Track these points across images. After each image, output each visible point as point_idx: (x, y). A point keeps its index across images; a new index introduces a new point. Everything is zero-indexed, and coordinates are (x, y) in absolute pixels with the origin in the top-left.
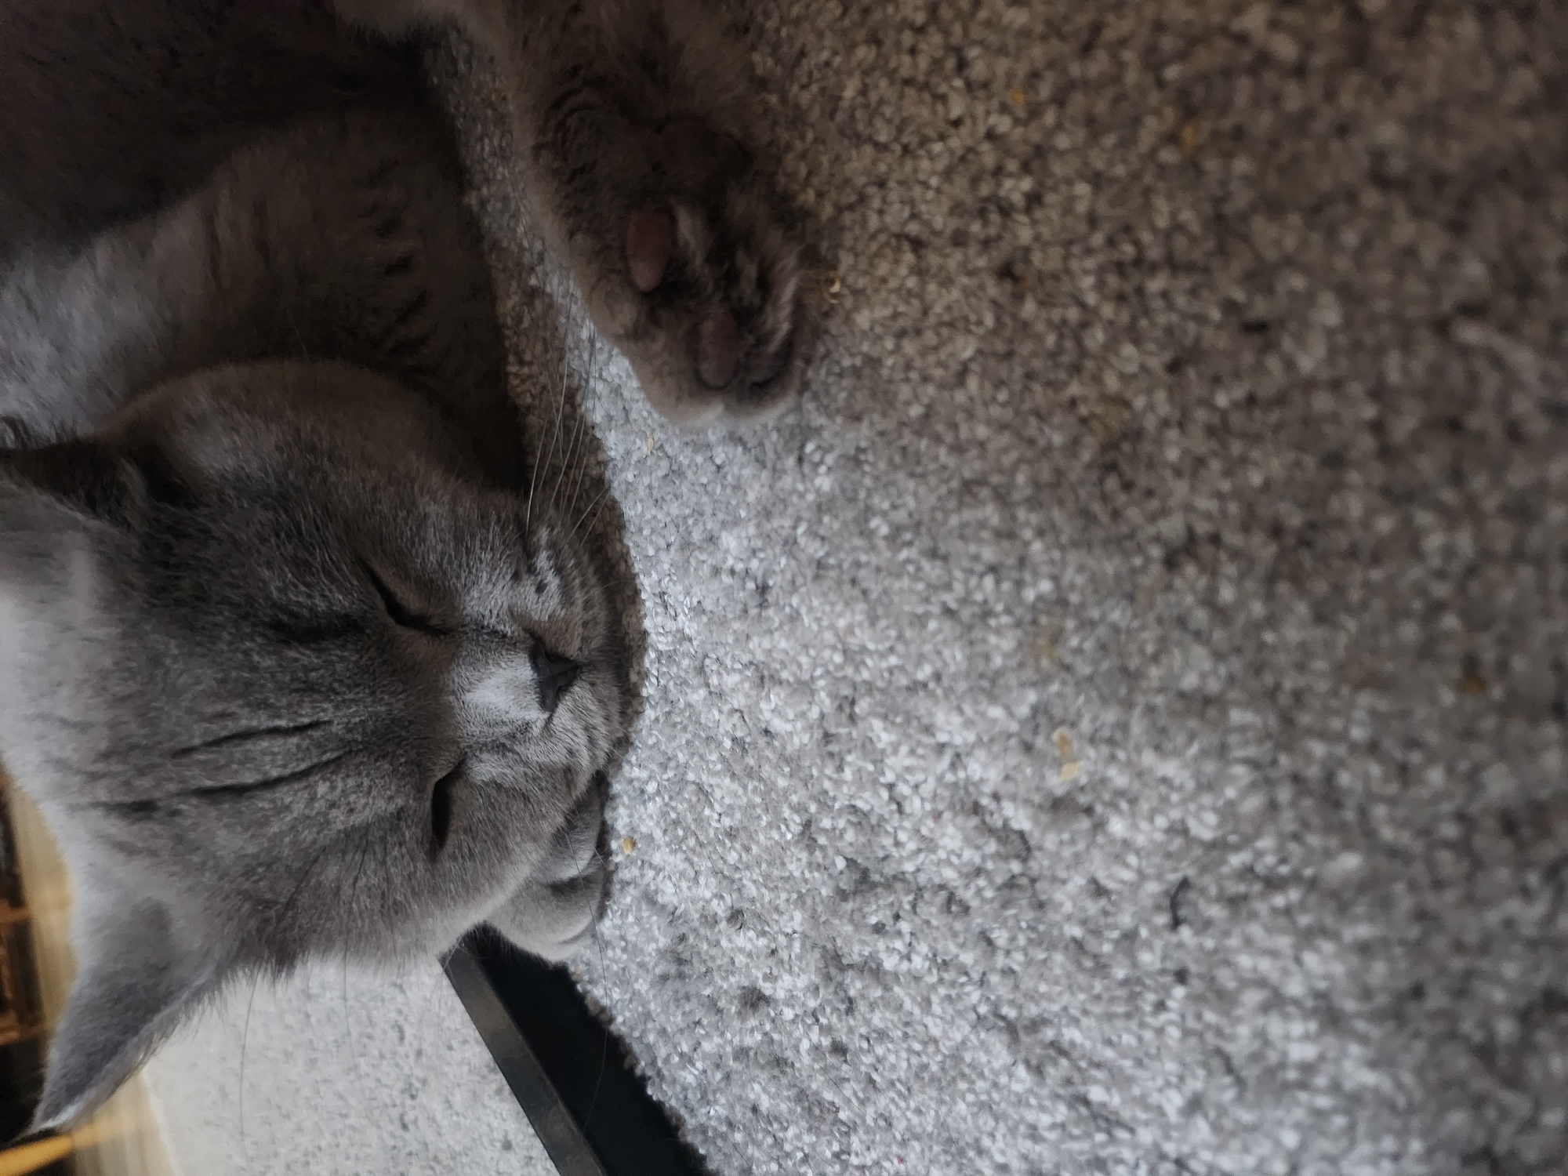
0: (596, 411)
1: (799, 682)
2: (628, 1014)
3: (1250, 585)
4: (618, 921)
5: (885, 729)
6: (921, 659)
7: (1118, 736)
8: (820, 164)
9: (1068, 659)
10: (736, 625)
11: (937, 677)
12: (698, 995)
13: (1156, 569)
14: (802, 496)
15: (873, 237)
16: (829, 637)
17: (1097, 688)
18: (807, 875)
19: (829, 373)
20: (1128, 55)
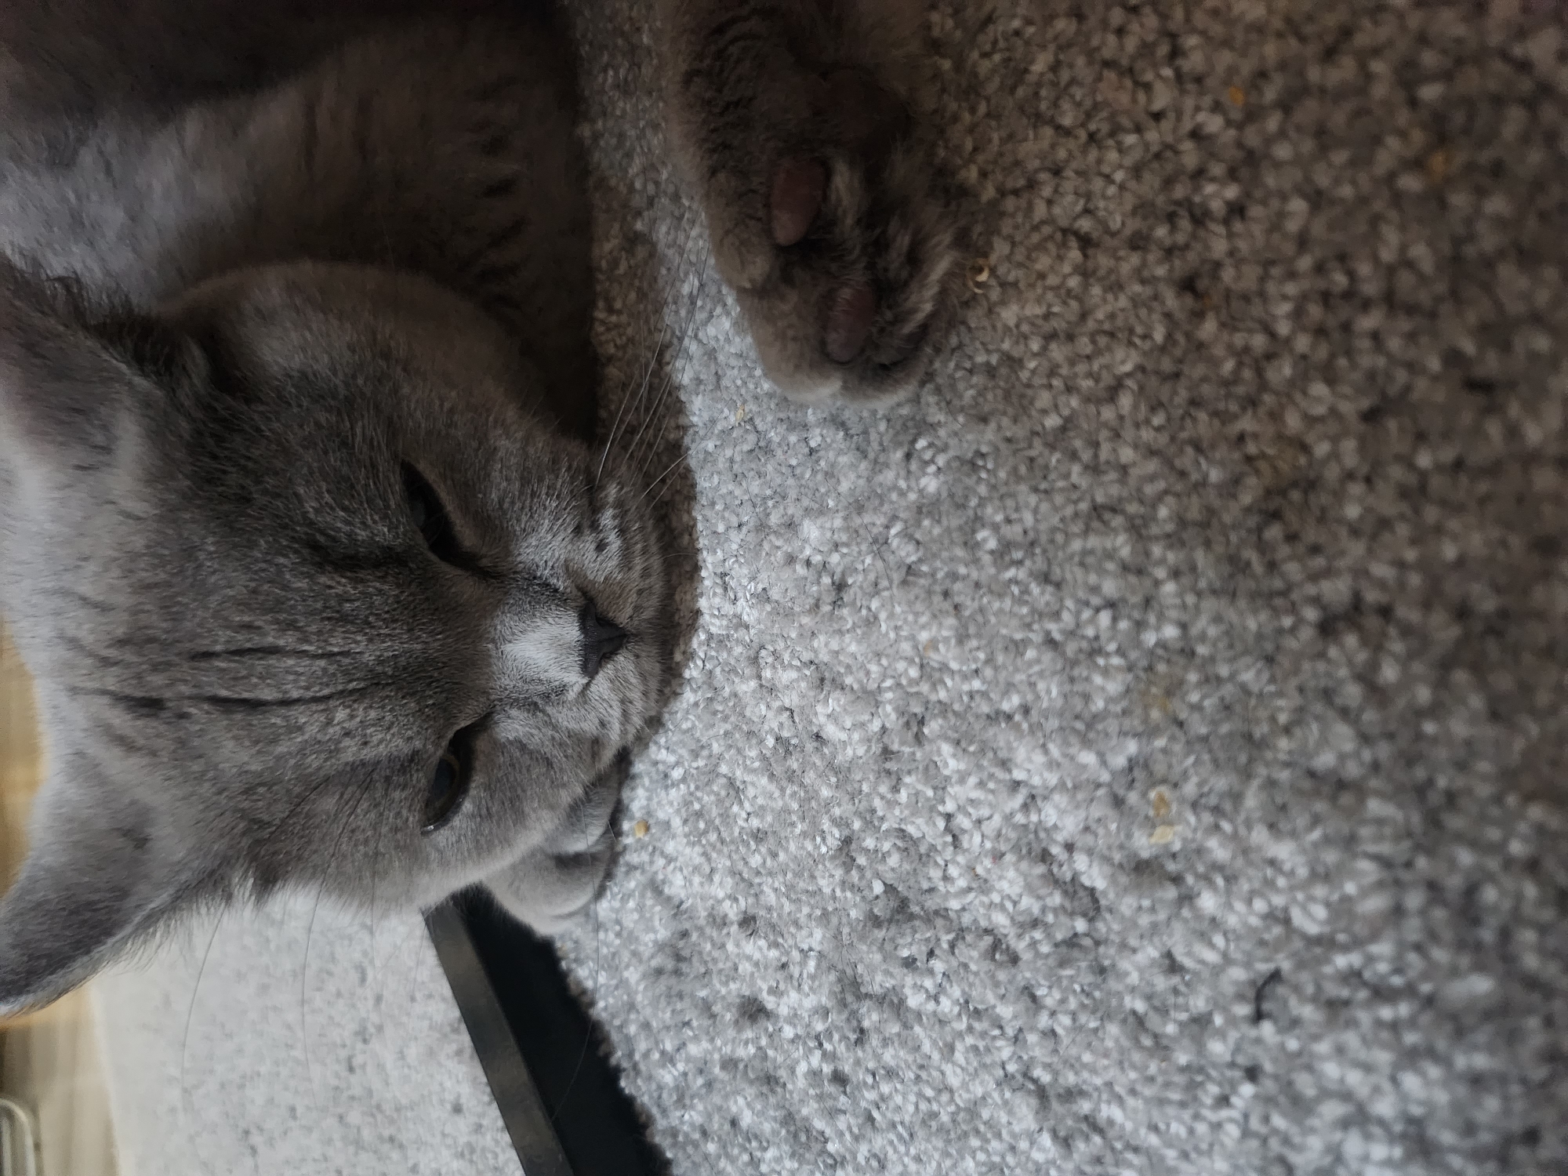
0: (684, 373)
1: (865, 691)
2: (611, 1000)
3: (1418, 667)
4: (616, 904)
5: (954, 756)
6: (1009, 688)
7: (1228, 806)
8: (990, 141)
9: (1183, 715)
10: (806, 620)
11: (1026, 710)
12: (692, 996)
13: (1307, 633)
14: (902, 494)
15: (1036, 228)
16: (906, 647)
17: (1210, 751)
18: (838, 893)
19: (958, 367)
20: (1378, 67)
